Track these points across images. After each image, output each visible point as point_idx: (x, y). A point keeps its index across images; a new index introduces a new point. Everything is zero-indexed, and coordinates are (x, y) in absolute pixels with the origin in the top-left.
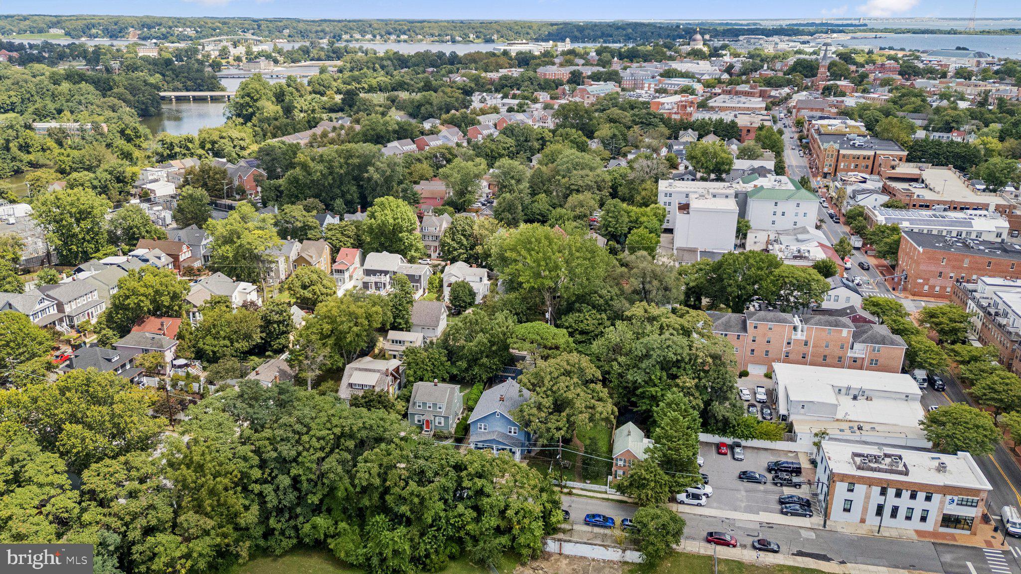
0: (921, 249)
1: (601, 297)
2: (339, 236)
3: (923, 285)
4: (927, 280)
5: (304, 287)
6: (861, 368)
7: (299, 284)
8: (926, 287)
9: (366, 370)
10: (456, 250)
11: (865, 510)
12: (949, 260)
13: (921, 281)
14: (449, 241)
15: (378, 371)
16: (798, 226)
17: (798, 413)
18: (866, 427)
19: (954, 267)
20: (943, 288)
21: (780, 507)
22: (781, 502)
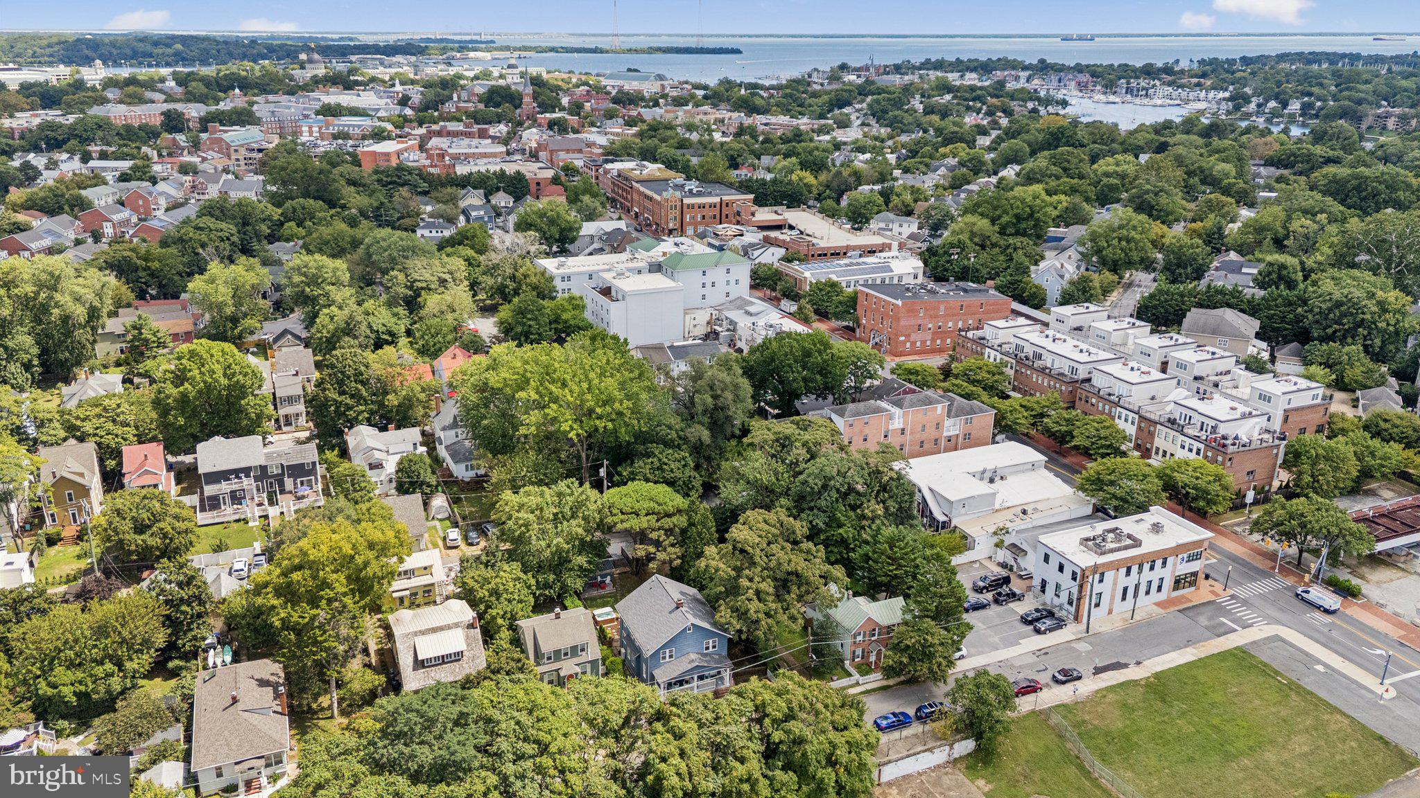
0: (899, 303)
1: (670, 427)
2: (110, 425)
3: (904, 343)
4: (907, 336)
5: (140, 528)
6: (956, 449)
7: (127, 525)
8: (908, 345)
9: (434, 630)
10: (350, 408)
11: (1113, 598)
12: (926, 310)
13: (902, 338)
14: (333, 395)
15: (457, 625)
16: (732, 297)
17: (960, 515)
18: (1029, 509)
19: (931, 317)
20: (923, 342)
21: (1031, 627)
22: (1025, 621)
